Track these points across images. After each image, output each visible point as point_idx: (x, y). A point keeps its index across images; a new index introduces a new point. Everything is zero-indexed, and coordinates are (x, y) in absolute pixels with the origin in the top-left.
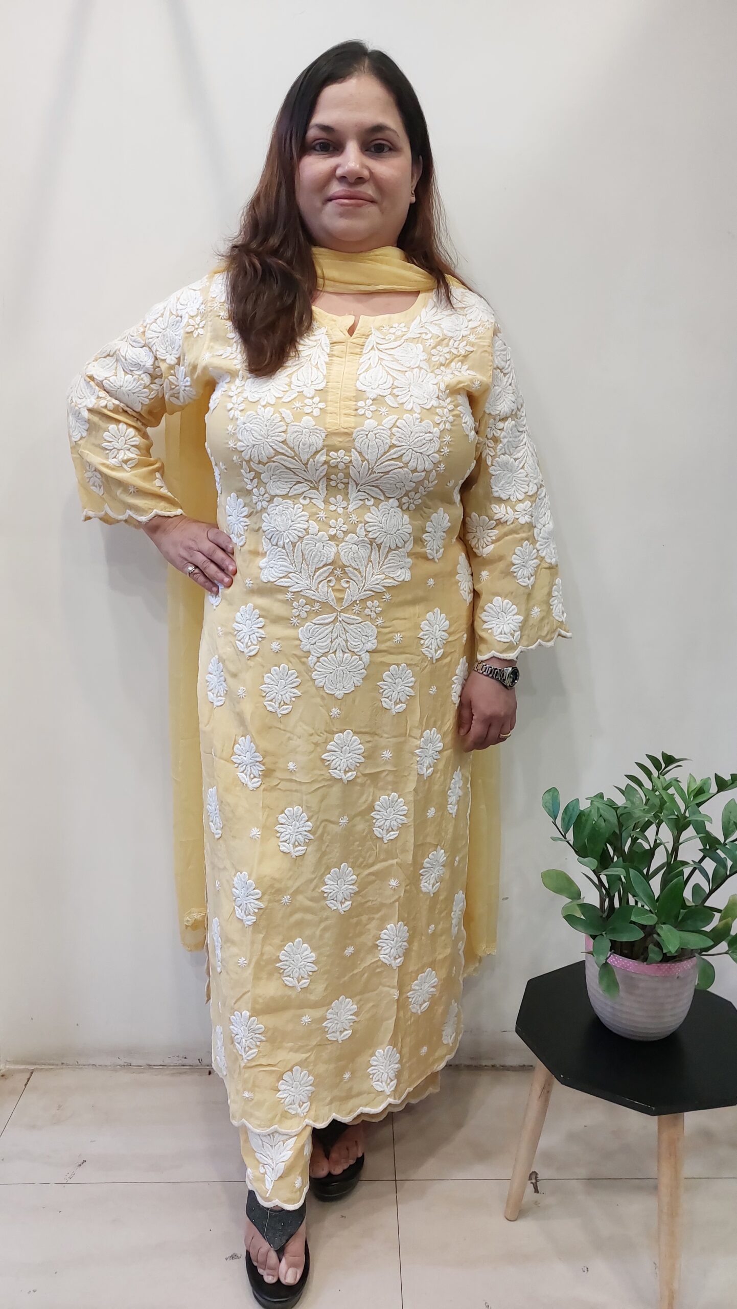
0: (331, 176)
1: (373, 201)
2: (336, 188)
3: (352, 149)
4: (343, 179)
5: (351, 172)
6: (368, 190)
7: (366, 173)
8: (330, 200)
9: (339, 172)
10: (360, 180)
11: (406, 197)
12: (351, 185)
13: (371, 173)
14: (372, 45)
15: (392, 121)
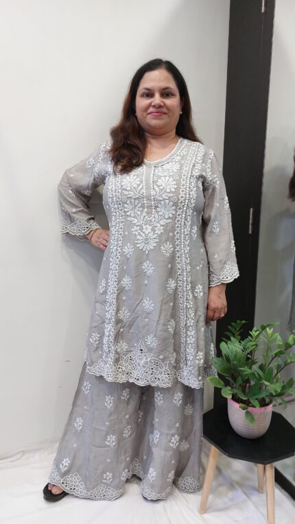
0: (150, 105)
1: (165, 113)
2: (151, 109)
3: (157, 96)
4: (154, 106)
5: (157, 104)
6: (164, 110)
7: (162, 104)
8: (150, 113)
9: (153, 104)
10: (160, 107)
11: (178, 112)
12: (157, 108)
13: (164, 104)
14: (164, 60)
15: (173, 85)
